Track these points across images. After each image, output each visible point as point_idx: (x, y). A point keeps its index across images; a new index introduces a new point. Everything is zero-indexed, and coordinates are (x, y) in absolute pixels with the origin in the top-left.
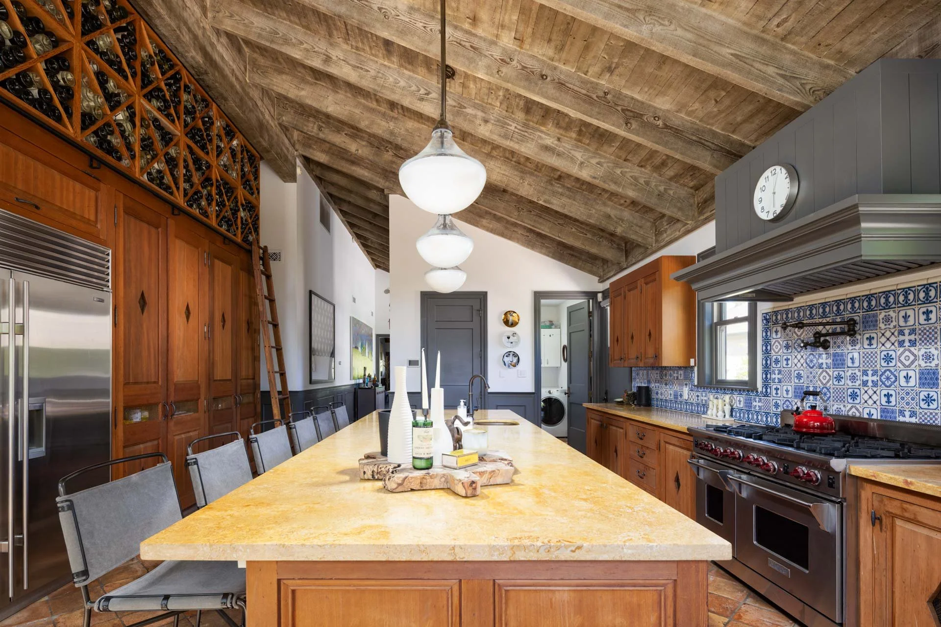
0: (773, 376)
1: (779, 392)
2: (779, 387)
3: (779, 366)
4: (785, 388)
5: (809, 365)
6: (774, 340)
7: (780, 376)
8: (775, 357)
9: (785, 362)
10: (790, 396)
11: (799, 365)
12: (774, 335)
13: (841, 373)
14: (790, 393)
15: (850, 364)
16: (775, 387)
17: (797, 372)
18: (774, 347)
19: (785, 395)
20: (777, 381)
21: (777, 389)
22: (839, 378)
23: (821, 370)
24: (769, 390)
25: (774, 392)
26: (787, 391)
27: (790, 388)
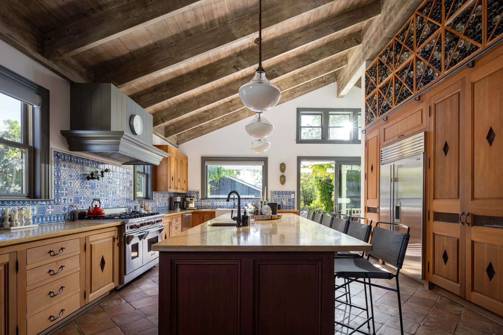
0: (62, 192)
1: (66, 201)
2: (66, 198)
3: (66, 186)
4: (70, 198)
5: (81, 187)
6: (63, 171)
7: (66, 192)
8: (63, 180)
9: (69, 184)
10: (72, 202)
11: (77, 186)
12: (63, 168)
13: (94, 191)
14: (72, 201)
15: (97, 188)
16: (63, 198)
17: (76, 190)
18: (63, 174)
19: (69, 202)
20: (64, 194)
21: (65, 199)
22: (93, 193)
23: (87, 190)
24: (59, 200)
25: (63, 201)
26: (71, 200)
27: (72, 198)
